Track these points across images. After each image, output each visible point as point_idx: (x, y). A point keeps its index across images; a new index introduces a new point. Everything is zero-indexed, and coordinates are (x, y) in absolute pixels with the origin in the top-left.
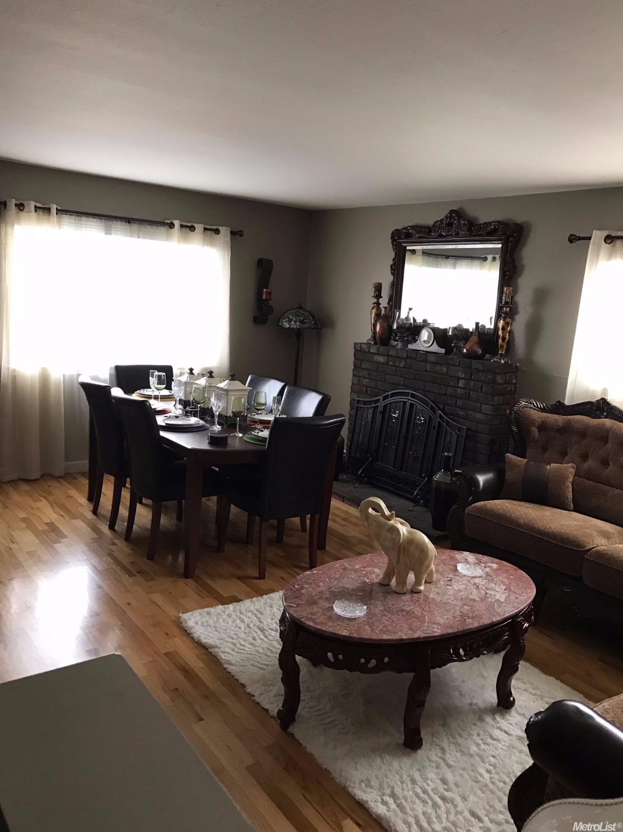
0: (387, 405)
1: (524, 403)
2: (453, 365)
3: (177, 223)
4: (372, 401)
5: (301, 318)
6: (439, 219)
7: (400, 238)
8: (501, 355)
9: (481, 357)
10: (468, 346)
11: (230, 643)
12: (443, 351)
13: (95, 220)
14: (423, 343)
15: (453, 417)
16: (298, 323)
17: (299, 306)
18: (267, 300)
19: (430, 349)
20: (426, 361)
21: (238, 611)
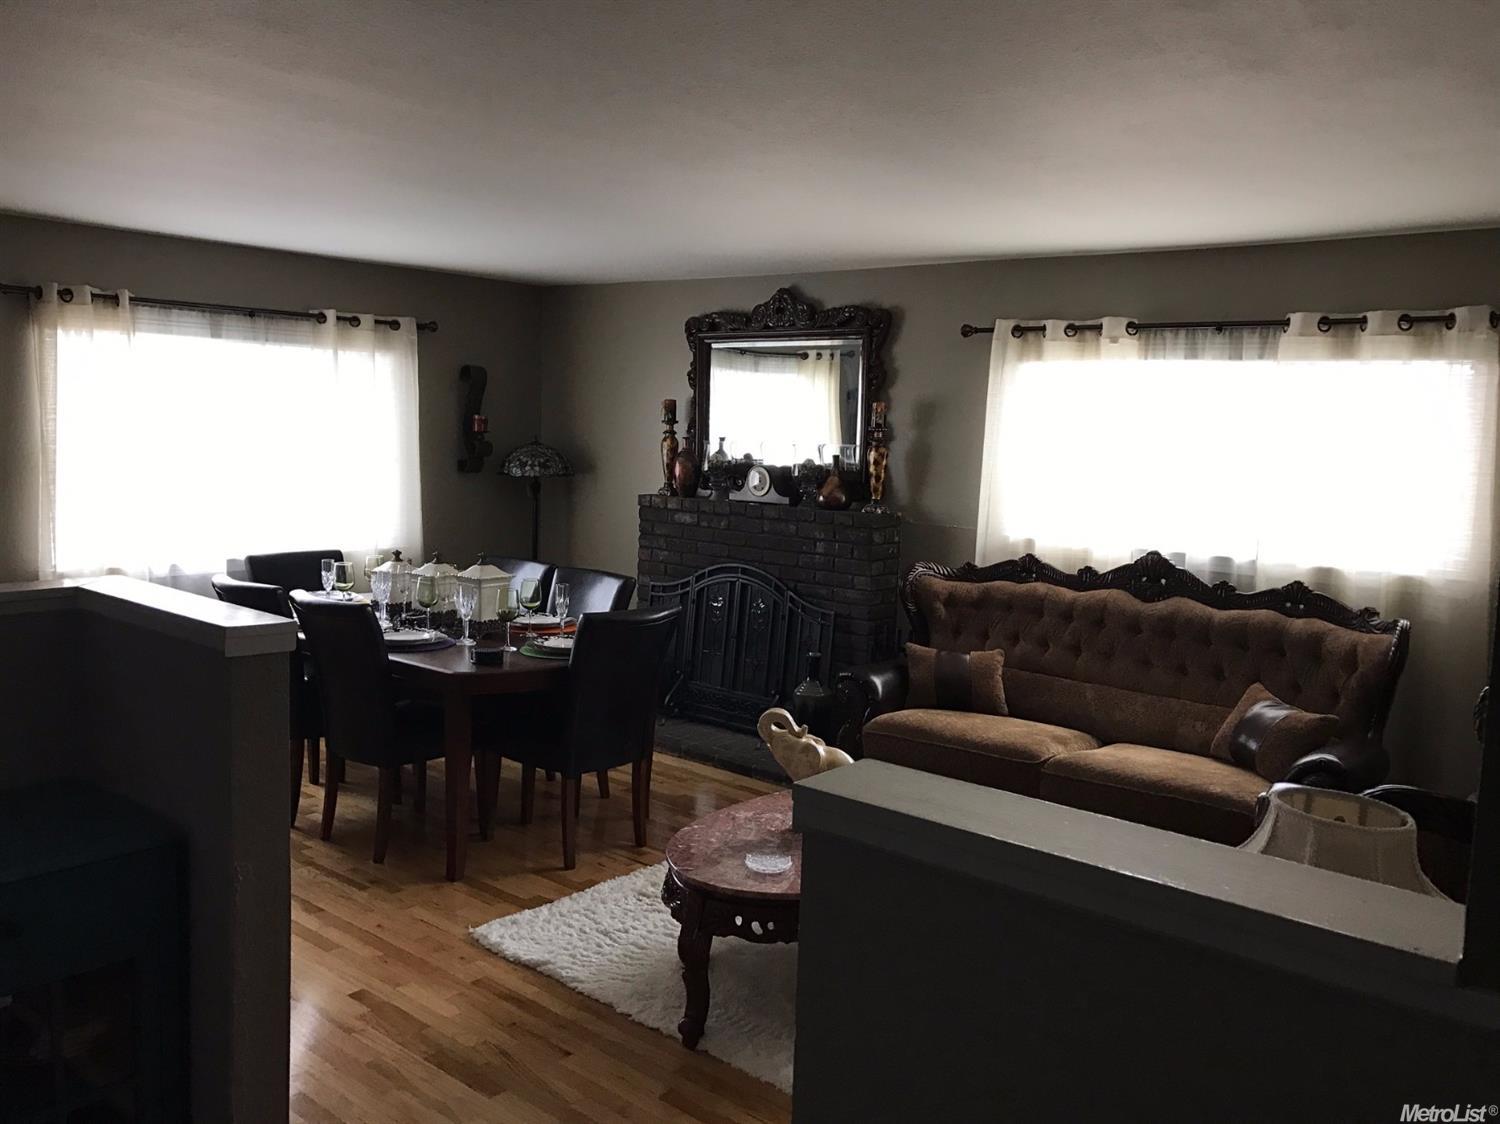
0: (703, 589)
1: (921, 569)
2: (805, 521)
3: (331, 314)
4: (677, 585)
5: (542, 460)
6: (762, 303)
7: (700, 331)
8: (876, 501)
9: (845, 507)
10: (826, 490)
11: (566, 955)
12: (786, 500)
13: (194, 313)
14: (753, 490)
15: (810, 599)
16: (537, 468)
17: (534, 440)
18: (479, 433)
19: (765, 499)
20: (762, 517)
21: (558, 915)
